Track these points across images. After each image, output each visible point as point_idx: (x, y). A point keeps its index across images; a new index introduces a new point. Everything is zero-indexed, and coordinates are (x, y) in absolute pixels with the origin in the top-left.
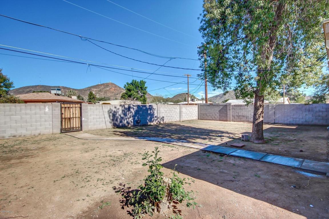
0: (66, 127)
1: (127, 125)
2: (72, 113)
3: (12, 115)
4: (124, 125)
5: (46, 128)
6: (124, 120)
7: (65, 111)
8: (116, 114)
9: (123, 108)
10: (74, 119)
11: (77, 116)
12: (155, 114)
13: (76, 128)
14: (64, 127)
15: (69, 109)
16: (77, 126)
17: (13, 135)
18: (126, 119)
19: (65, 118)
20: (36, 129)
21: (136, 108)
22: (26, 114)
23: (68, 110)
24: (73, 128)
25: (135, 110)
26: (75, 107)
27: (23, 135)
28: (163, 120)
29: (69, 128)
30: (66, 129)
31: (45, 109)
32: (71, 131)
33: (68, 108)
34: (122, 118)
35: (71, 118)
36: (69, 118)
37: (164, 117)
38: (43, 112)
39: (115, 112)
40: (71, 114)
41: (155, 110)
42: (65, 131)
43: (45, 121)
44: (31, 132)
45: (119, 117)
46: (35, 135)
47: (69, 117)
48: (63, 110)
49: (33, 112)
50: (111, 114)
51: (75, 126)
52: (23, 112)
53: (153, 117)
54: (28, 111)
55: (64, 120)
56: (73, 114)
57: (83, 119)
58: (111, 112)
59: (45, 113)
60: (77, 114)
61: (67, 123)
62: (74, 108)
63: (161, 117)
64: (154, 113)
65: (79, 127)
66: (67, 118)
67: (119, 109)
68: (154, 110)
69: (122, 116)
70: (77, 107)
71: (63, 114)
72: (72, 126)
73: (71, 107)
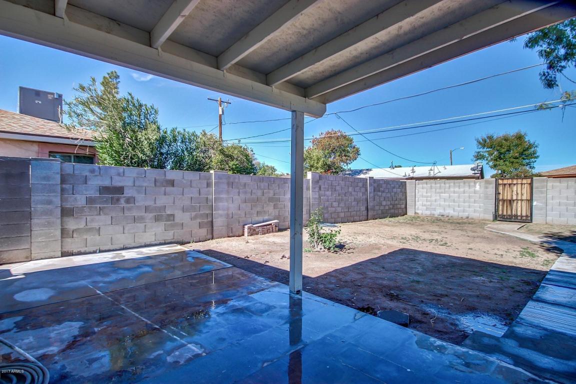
0: (505, 213)
2: (515, 193)
3: (442, 193)
5: (475, 211)
7: (504, 189)
10: (519, 202)
11: (524, 197)
13: (522, 216)
14: (500, 213)
15: (511, 186)
16: (524, 214)
17: (441, 214)
19: (504, 201)
20: (464, 211)
22: (454, 192)
23: (508, 188)
24: (516, 216)
26: (522, 184)
27: (450, 216)
29: (509, 216)
30: (505, 216)
31: (475, 186)
32: (513, 220)
33: (510, 185)
35: (514, 201)
36: (510, 201)
38: (472, 190)
40: (514, 195)
42: (501, 219)
43: (475, 202)
44: (458, 213)
46: (462, 218)
47: (509, 198)
48: (501, 188)
49: (462, 190)
51: (519, 214)
52: (452, 189)
54: (457, 189)
55: (501, 203)
56: (517, 194)
57: (535, 203)
59: (475, 192)
60: (525, 195)
61: (507, 207)
62: (519, 186)
65: (527, 216)
66: (507, 200)
70: (525, 184)
71: (499, 194)
72: (514, 213)
73: (515, 184)
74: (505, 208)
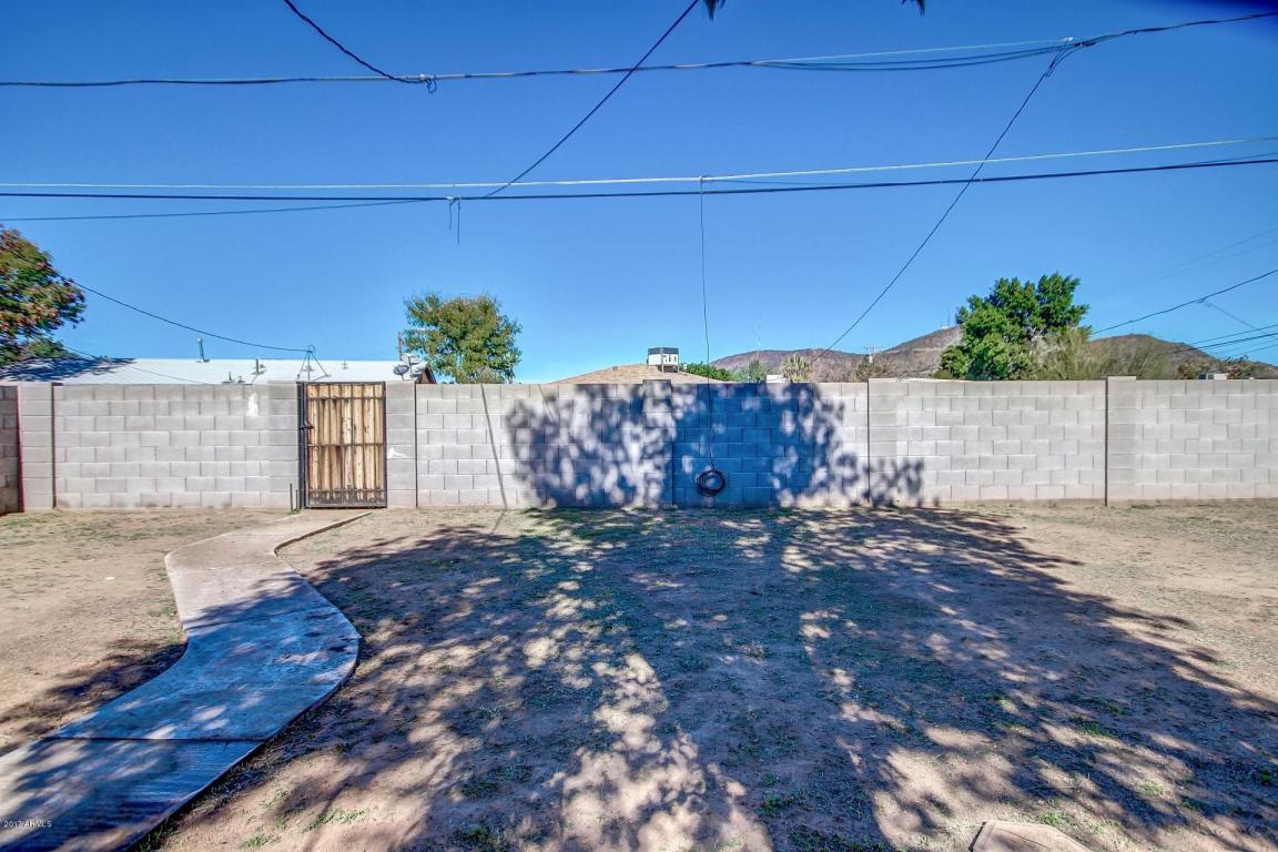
0: (326, 486)
1: (618, 495)
2: (347, 424)
3: (146, 428)
4: (604, 495)
5: (247, 484)
6: (605, 471)
7: (320, 415)
8: (556, 434)
9: (598, 405)
10: (359, 450)
11: (370, 438)
12: (838, 444)
13: (366, 491)
14: (315, 484)
15: (338, 404)
16: (370, 485)
17: (147, 500)
18: (617, 463)
19: (322, 448)
20: (216, 485)
21: (690, 399)
22: (186, 426)
23: (333, 412)
24: (353, 491)
25: (679, 414)
26: (363, 399)
27: (175, 503)
28: (914, 486)
29: (337, 492)
30: (325, 493)
31: (245, 405)
32: (345, 504)
33: (335, 401)
34: (592, 457)
35: (346, 447)
36: (338, 448)
37: (919, 467)
38: (237, 416)
39: (545, 421)
40: (345, 430)
41: (840, 418)
42: (318, 504)
43: (247, 455)
44: (198, 493)
45: (574, 451)
46: (211, 507)
47: (335, 441)
48: (313, 410)
49: (208, 417)
50: (524, 435)
51: (359, 485)
52: (178, 416)
53: (825, 463)
54: (192, 415)
55: (315, 456)
56: (354, 427)
57: (391, 453)
58: (524, 425)
59: (246, 424)
60: (371, 430)
61: (330, 466)
62: (357, 404)
63: (900, 463)
64: (829, 433)
65: (377, 490)
66: (329, 446)
67: (570, 406)
68: (831, 418)
69: (590, 444)
70: (369, 399)
71: (312, 427)
72: (347, 483)
73: (346, 400)
74: (326, 470)
